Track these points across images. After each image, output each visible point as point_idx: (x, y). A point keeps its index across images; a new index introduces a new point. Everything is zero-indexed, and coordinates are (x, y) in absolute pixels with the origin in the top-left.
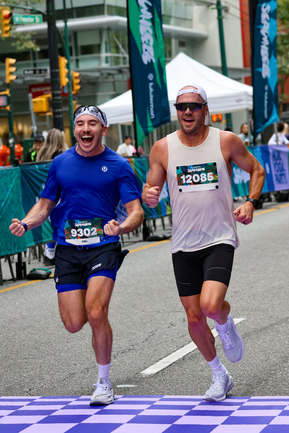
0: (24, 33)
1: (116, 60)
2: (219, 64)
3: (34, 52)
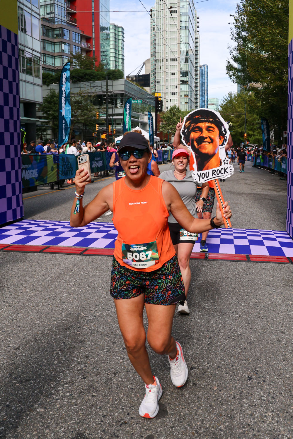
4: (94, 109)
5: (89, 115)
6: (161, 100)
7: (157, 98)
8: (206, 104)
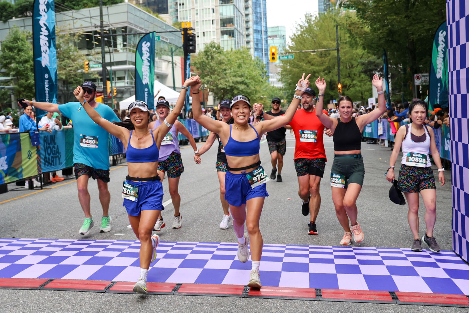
0: (94, 71)
1: (131, 83)
2: (172, 86)
3: (98, 79)
4: (80, 56)
5: (72, 66)
6: (192, 33)
7: (185, 30)
8: (264, 37)
